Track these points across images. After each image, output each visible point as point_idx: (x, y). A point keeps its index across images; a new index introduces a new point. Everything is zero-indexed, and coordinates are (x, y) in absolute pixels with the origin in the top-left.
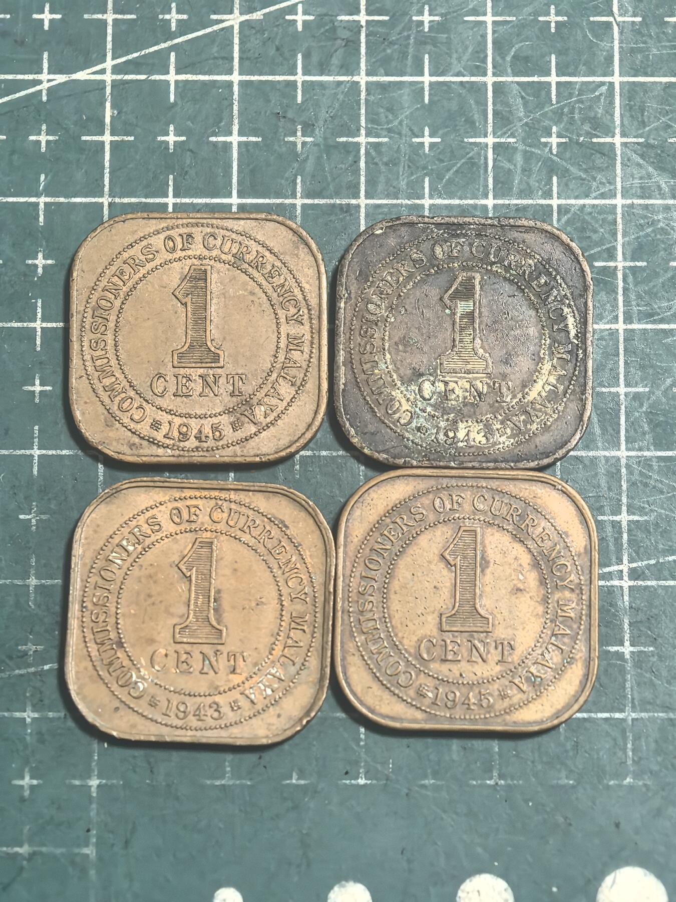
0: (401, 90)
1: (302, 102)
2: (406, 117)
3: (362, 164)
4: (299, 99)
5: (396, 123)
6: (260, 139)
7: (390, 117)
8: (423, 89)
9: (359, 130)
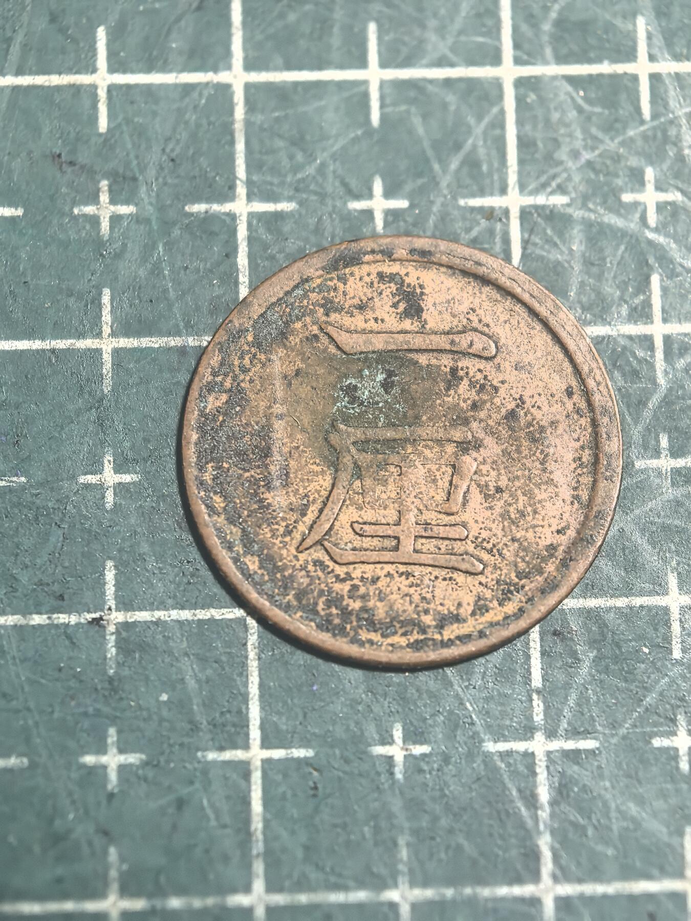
0: (321, 99)
1: (109, 129)
2: (334, 157)
3: (242, 260)
4: (103, 124)
5: (310, 170)
6: (20, 212)
7: (300, 157)
8: (366, 96)
9: (232, 187)
